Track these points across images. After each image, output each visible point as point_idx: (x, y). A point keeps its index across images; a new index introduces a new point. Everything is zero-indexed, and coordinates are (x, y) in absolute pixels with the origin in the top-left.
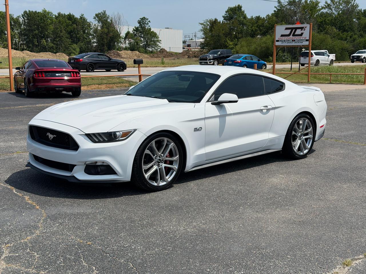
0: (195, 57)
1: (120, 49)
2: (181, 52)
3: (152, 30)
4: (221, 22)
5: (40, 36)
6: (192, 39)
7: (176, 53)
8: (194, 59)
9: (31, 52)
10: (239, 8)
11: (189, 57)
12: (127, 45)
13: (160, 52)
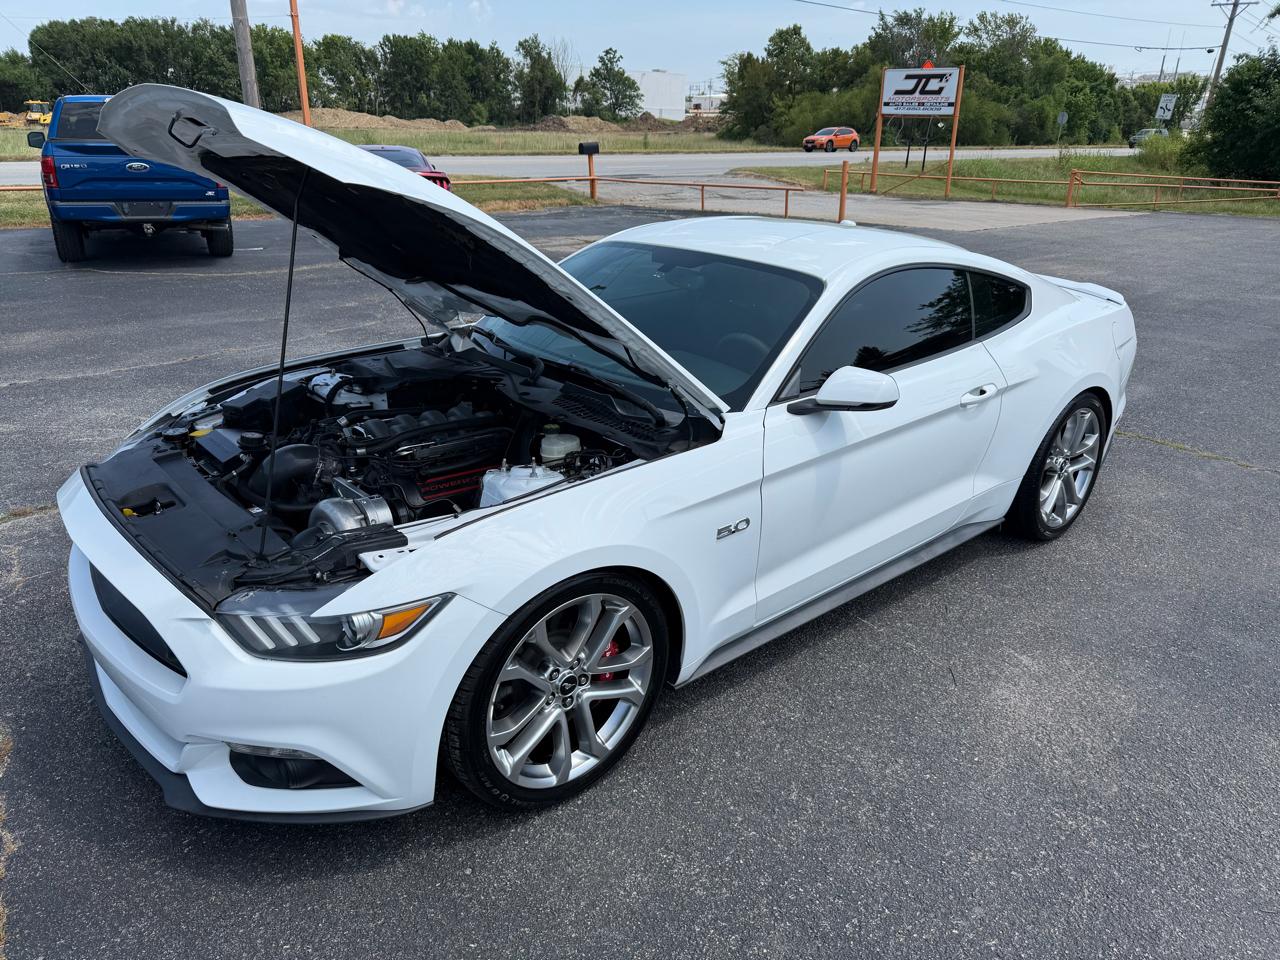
0: (709, 130)
1: (565, 112)
2: (681, 120)
3: (626, 75)
4: (761, 60)
5: (414, 86)
6: (703, 94)
7: (672, 122)
8: (708, 135)
9: (401, 118)
10: (796, 30)
11: (697, 130)
12: (580, 105)
13: (641, 118)
